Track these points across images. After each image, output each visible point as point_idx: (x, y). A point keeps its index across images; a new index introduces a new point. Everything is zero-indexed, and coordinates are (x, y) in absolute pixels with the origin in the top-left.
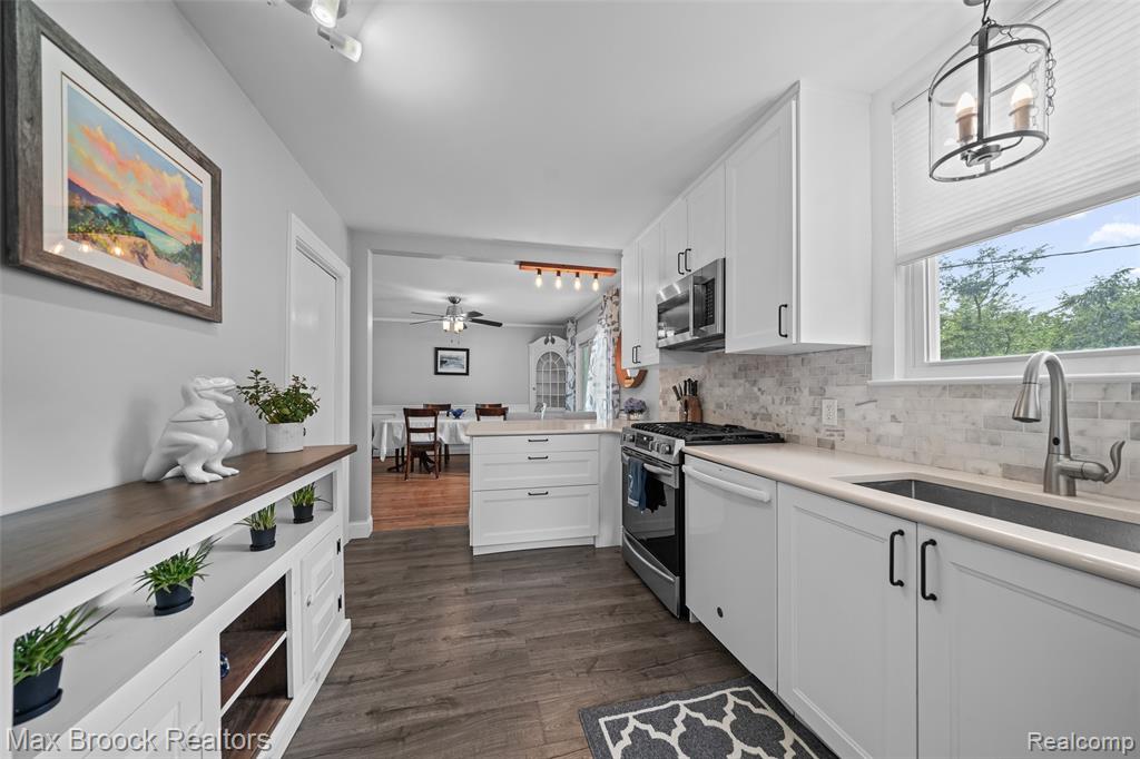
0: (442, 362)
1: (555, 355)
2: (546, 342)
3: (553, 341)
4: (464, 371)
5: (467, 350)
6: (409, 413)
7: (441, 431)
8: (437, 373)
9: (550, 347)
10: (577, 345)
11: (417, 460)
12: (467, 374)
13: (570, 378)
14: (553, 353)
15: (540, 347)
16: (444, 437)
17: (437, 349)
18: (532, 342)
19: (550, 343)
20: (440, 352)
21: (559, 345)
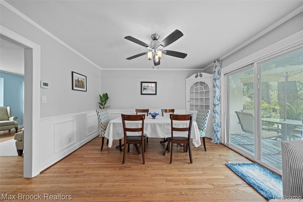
0: (144, 89)
1: (202, 83)
2: (196, 77)
3: (201, 76)
4: (154, 93)
5: (156, 83)
6: (125, 118)
7: (146, 130)
8: (142, 94)
9: (199, 79)
10: (222, 74)
11: (131, 146)
12: (156, 94)
13: (217, 94)
14: (200, 82)
15: (193, 79)
16: (148, 133)
17: (142, 82)
18: (188, 77)
19: (199, 77)
20: (143, 84)
21: (206, 78)
